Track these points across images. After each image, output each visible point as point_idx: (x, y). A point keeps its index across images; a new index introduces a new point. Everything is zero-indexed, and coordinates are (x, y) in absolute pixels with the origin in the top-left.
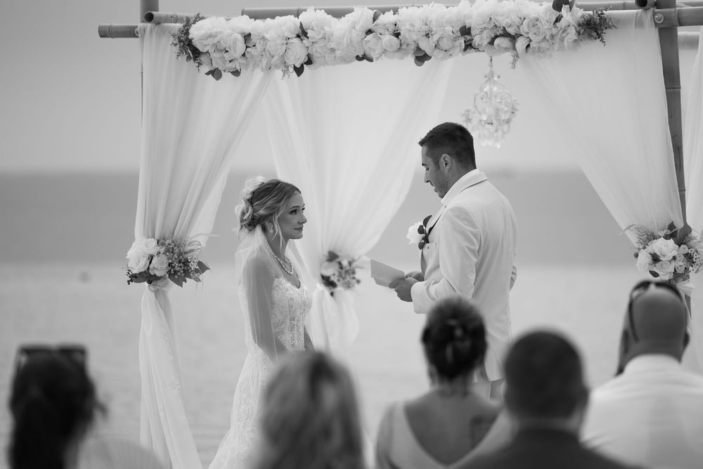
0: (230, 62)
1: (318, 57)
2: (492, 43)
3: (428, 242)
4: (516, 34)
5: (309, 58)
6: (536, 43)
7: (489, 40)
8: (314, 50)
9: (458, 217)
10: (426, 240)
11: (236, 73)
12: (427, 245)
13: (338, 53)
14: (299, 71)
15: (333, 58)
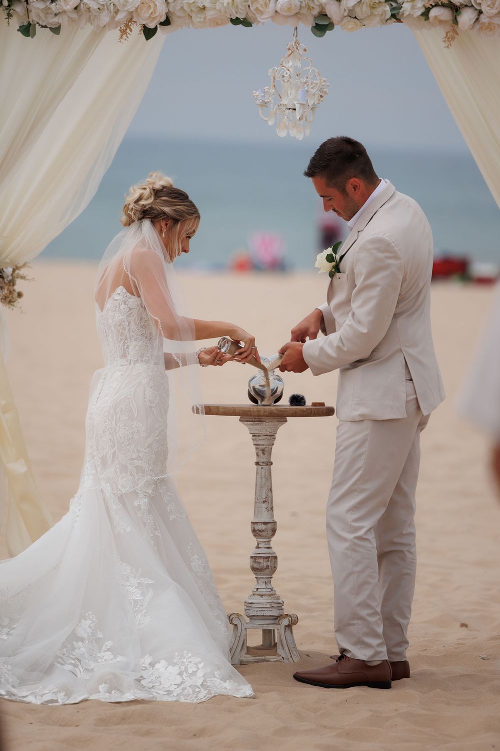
0: (56, 15)
1: (179, 17)
2: (426, 14)
3: (339, 271)
4: (461, 4)
5: (167, 18)
6: (488, 17)
7: (423, 10)
8: (178, 8)
9: (378, 249)
10: (337, 269)
11: (56, 30)
12: (338, 275)
13: (210, 14)
14: (149, 33)
15: (202, 20)
